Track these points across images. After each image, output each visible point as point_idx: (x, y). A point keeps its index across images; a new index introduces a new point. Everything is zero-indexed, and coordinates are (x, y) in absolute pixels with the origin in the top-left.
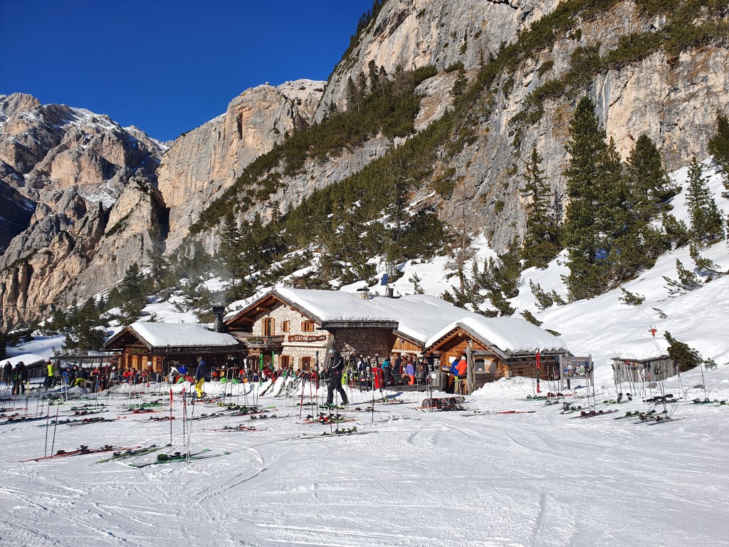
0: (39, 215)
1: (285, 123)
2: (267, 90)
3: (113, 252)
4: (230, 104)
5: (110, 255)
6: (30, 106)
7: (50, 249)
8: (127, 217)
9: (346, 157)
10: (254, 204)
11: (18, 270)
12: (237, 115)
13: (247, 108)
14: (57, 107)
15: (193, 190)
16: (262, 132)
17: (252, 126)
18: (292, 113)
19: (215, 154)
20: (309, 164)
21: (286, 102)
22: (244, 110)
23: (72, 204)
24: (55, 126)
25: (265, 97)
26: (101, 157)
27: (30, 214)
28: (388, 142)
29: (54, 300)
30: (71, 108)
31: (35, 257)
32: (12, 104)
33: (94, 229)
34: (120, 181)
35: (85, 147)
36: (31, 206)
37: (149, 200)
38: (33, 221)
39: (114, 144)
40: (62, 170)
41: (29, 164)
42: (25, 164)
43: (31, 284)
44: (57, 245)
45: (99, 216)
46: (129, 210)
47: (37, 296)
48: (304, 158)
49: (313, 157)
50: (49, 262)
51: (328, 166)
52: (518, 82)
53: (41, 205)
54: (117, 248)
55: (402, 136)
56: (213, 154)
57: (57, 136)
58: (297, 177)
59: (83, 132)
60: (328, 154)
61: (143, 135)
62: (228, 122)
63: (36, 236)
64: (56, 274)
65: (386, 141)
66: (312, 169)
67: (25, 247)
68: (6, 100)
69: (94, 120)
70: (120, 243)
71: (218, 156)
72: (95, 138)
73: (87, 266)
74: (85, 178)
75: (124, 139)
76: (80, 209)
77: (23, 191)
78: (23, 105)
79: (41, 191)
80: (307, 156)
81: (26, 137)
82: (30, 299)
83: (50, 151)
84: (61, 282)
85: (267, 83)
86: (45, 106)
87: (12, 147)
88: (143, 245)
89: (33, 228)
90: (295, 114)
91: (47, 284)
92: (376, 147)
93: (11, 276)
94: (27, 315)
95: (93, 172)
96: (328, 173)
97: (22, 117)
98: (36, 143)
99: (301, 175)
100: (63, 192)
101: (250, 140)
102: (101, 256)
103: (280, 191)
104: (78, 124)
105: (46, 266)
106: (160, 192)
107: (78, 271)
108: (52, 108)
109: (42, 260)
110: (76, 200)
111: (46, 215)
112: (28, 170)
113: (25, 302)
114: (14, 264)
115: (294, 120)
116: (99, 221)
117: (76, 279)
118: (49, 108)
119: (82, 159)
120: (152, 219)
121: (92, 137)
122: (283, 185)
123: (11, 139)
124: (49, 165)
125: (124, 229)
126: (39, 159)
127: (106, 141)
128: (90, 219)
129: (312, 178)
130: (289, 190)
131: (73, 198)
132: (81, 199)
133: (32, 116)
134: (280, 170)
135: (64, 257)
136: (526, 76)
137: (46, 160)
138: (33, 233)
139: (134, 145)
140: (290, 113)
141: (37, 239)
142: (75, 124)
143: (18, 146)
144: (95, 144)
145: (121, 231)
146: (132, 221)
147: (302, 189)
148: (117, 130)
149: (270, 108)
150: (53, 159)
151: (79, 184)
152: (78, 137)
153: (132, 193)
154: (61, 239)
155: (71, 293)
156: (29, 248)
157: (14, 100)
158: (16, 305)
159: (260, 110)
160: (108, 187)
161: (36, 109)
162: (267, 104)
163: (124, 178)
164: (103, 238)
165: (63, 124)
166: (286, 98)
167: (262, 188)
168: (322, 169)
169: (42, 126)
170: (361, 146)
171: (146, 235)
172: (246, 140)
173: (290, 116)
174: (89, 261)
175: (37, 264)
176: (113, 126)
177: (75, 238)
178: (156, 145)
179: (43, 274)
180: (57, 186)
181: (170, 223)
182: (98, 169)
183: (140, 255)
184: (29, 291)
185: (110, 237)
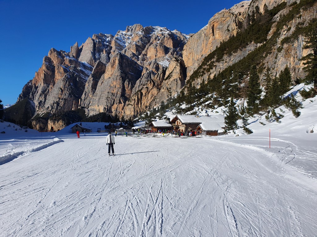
0: (144, 71)
1: (232, 26)
2: (225, 12)
3: (167, 86)
4: (209, 21)
5: (166, 87)
6: (140, 29)
7: (147, 86)
8: (171, 73)
9: (239, 53)
10: (205, 74)
11: (138, 94)
12: (212, 26)
13: (216, 22)
14: (149, 28)
15: (195, 59)
16: (222, 32)
17: (218, 30)
18: (236, 20)
19: (203, 43)
20: (225, 57)
21: (233, 16)
22: (215, 23)
23: (154, 66)
24: (148, 35)
25: (223, 15)
26: (164, 46)
27: (141, 71)
28: (256, 45)
29: (149, 104)
30: (153, 27)
31: (143, 89)
32: (134, 29)
33: (161, 78)
34: (171, 54)
35: (158, 42)
36: (142, 68)
37: (179, 65)
38: (142, 74)
39: (168, 39)
40: (151, 52)
41: (140, 52)
42: (139, 52)
43: (143, 99)
44: (149, 85)
45: (162, 73)
46: (172, 70)
47: (144, 103)
48: (223, 55)
49: (226, 54)
50: (147, 91)
51: (232, 57)
52: (281, 34)
53: (145, 68)
54: (169, 85)
55: (261, 43)
56: (203, 44)
57: (149, 38)
58: (220, 62)
59: (157, 36)
60: (232, 52)
61: (179, 33)
62: (208, 29)
63: (144, 80)
64: (150, 95)
65: (255, 45)
66: (226, 58)
67: (141, 84)
68: (132, 28)
69: (161, 30)
70: (169, 83)
71: (205, 44)
72: (162, 38)
73: (159, 92)
74: (159, 55)
75: (172, 36)
76: (157, 68)
77: (139, 62)
78: (137, 29)
79: (144, 62)
80: (224, 53)
81: (139, 41)
82: (143, 104)
83: (147, 46)
84: (151, 98)
85: (225, 8)
86: (144, 28)
87: (135, 46)
88: (177, 83)
89: (143, 77)
90: (237, 21)
91: (147, 99)
92: (251, 47)
93: (137, 96)
94: (142, 109)
95: (161, 52)
96: (232, 60)
97: (137, 34)
98: (142, 43)
99: (222, 61)
100: (151, 61)
101: (217, 36)
102: (163, 88)
103: (214, 68)
104: (156, 33)
105: (146, 92)
106: (184, 61)
107: (156, 94)
108: (147, 28)
109: (145, 90)
110: (156, 64)
111: (146, 71)
112: (140, 54)
113: (141, 105)
114: (137, 92)
115: (236, 23)
116: (163, 74)
117: (156, 97)
118: (146, 28)
119: (157, 47)
120: (180, 73)
121: (161, 38)
122: (215, 66)
123: (134, 43)
124: (146, 51)
125: (171, 78)
126: (143, 49)
127: (165, 39)
128: (160, 74)
129: (226, 62)
130: (217, 67)
131: (155, 64)
132: (157, 64)
133: (140, 33)
134: (215, 60)
135: (152, 89)
136: (284, 31)
137: (145, 49)
138: (143, 79)
139: (176, 38)
140: (235, 21)
141: (144, 81)
142: (155, 33)
143: (136, 45)
144: (162, 41)
145: (170, 78)
146: (173, 74)
147: (222, 67)
148: (170, 33)
149: (226, 20)
150: (148, 49)
151: (157, 57)
152: (156, 38)
153: (173, 63)
154: (151, 82)
155: (154, 102)
156: (142, 84)
157: (134, 27)
158: (138, 106)
159: (221, 22)
160: (167, 57)
161: (142, 30)
162: (224, 19)
163: (173, 53)
164: (164, 81)
165: (150, 34)
166: (233, 14)
167: (208, 67)
168: (229, 58)
169: (144, 36)
170: (245, 47)
171: (178, 79)
172: (216, 36)
173: (234, 22)
174: (160, 90)
175: (144, 92)
176: (168, 32)
177: (155, 82)
178: (185, 36)
179: (146, 95)
180: (149, 59)
181: (187, 73)
182: (163, 51)
183: (176, 87)
184: (142, 101)
185: (166, 81)
